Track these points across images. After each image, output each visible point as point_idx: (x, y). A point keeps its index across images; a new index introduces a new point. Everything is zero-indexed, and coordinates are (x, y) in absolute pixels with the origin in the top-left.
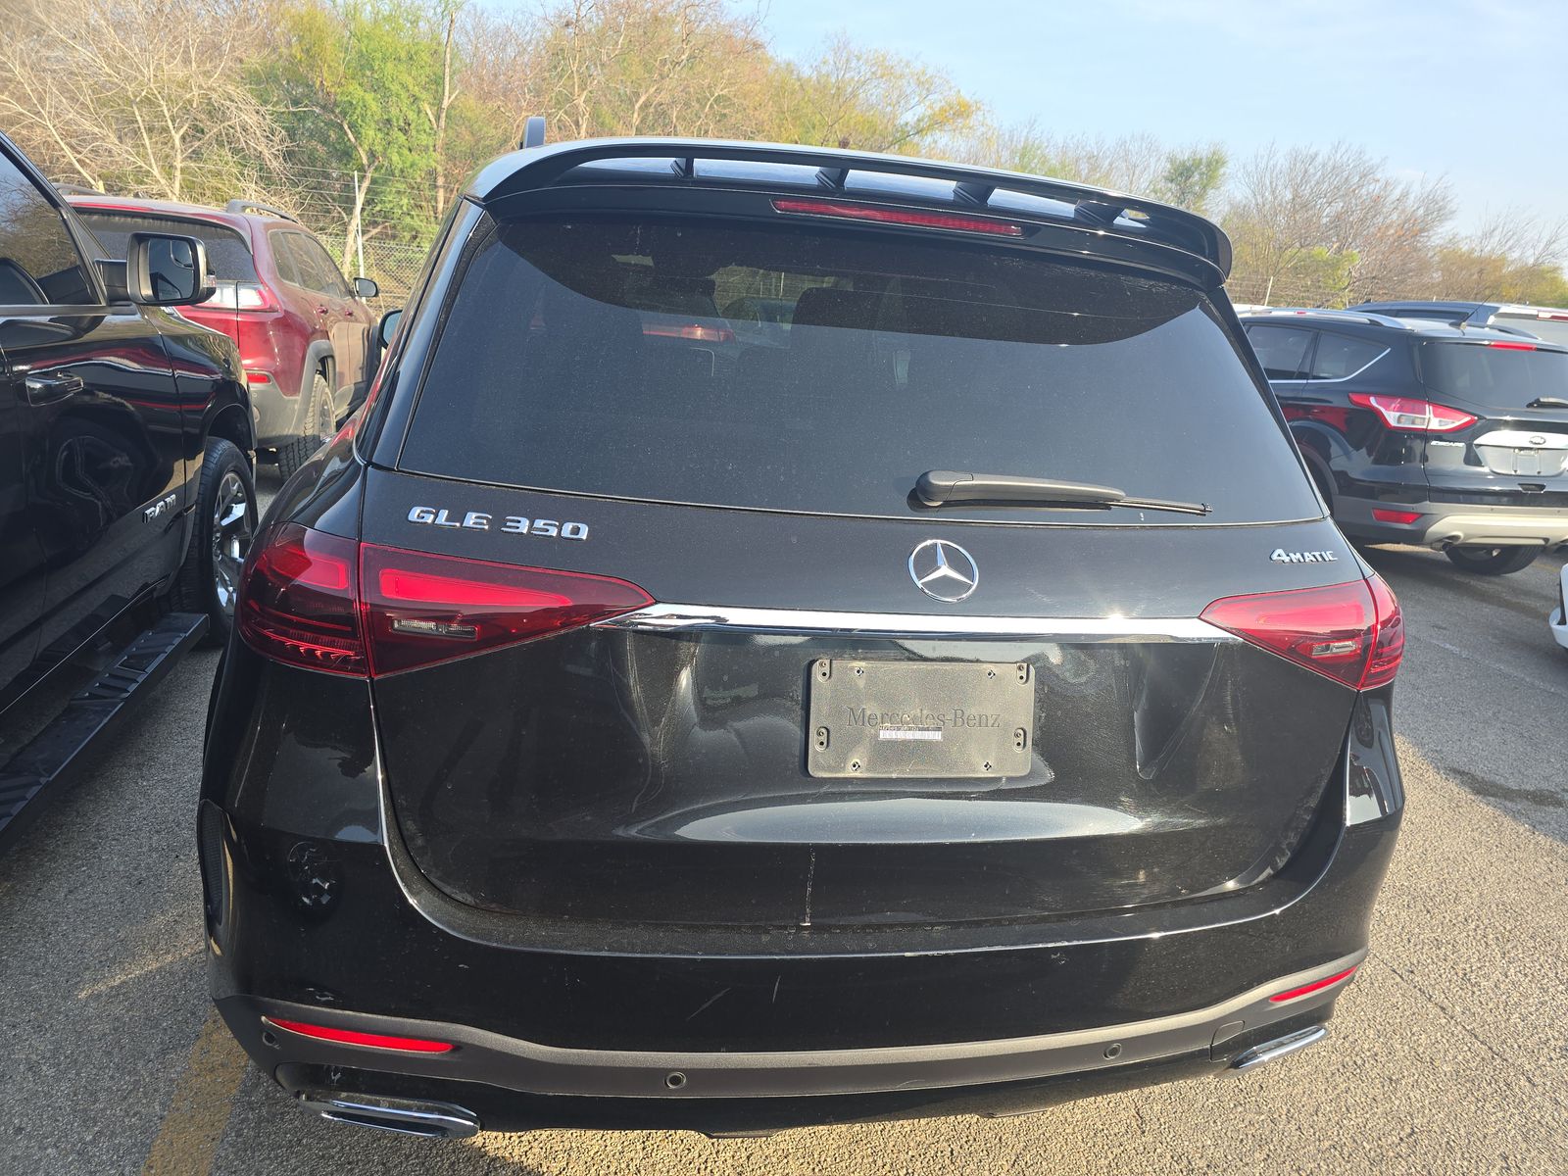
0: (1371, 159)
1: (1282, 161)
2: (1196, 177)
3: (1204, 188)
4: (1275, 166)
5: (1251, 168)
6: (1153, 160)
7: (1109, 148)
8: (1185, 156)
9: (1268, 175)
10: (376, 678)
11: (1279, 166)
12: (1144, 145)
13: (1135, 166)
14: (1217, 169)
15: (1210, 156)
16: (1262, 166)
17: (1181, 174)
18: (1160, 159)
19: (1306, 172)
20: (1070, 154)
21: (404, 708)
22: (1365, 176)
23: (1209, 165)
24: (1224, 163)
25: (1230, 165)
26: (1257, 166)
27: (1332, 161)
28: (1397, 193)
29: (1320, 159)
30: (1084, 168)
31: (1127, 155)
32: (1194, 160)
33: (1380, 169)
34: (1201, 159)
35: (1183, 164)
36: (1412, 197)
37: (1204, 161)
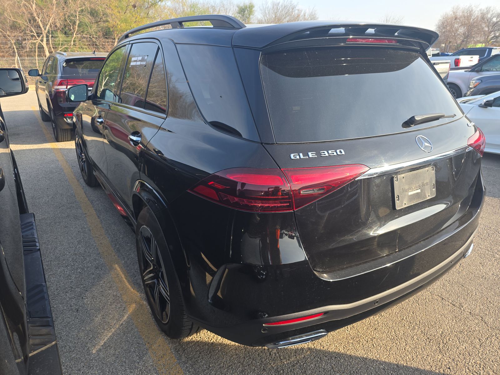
0: (294, 3)
1: (270, 5)
2: (246, 12)
3: (249, 15)
4: (268, 7)
5: (261, 8)
6: (232, 7)
7: (218, 4)
8: (242, 5)
9: (267, 10)
10: (295, 210)
11: (269, 6)
12: (228, 2)
13: (227, 9)
14: (252, 9)
15: (249, 5)
16: (265, 7)
17: (242, 11)
18: (234, 6)
19: (277, 8)
20: (205, 6)
21: (304, 217)
22: (293, 9)
23: (249, 7)
24: (254, 7)
25: (256, 7)
26: (263, 7)
27: (284, 5)
28: (302, 13)
29: (280, 4)
30: (211, 11)
31: (223, 6)
32: (245, 6)
33: (297, 6)
34: (247, 6)
35: (241, 7)
36: (306, 15)
37: (248, 6)
